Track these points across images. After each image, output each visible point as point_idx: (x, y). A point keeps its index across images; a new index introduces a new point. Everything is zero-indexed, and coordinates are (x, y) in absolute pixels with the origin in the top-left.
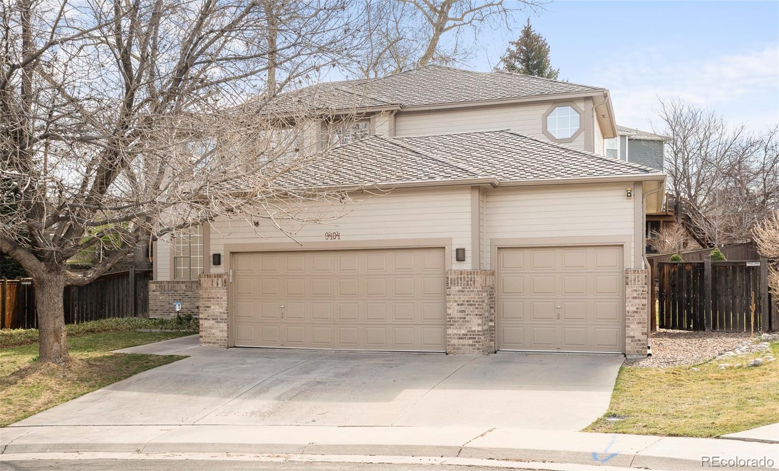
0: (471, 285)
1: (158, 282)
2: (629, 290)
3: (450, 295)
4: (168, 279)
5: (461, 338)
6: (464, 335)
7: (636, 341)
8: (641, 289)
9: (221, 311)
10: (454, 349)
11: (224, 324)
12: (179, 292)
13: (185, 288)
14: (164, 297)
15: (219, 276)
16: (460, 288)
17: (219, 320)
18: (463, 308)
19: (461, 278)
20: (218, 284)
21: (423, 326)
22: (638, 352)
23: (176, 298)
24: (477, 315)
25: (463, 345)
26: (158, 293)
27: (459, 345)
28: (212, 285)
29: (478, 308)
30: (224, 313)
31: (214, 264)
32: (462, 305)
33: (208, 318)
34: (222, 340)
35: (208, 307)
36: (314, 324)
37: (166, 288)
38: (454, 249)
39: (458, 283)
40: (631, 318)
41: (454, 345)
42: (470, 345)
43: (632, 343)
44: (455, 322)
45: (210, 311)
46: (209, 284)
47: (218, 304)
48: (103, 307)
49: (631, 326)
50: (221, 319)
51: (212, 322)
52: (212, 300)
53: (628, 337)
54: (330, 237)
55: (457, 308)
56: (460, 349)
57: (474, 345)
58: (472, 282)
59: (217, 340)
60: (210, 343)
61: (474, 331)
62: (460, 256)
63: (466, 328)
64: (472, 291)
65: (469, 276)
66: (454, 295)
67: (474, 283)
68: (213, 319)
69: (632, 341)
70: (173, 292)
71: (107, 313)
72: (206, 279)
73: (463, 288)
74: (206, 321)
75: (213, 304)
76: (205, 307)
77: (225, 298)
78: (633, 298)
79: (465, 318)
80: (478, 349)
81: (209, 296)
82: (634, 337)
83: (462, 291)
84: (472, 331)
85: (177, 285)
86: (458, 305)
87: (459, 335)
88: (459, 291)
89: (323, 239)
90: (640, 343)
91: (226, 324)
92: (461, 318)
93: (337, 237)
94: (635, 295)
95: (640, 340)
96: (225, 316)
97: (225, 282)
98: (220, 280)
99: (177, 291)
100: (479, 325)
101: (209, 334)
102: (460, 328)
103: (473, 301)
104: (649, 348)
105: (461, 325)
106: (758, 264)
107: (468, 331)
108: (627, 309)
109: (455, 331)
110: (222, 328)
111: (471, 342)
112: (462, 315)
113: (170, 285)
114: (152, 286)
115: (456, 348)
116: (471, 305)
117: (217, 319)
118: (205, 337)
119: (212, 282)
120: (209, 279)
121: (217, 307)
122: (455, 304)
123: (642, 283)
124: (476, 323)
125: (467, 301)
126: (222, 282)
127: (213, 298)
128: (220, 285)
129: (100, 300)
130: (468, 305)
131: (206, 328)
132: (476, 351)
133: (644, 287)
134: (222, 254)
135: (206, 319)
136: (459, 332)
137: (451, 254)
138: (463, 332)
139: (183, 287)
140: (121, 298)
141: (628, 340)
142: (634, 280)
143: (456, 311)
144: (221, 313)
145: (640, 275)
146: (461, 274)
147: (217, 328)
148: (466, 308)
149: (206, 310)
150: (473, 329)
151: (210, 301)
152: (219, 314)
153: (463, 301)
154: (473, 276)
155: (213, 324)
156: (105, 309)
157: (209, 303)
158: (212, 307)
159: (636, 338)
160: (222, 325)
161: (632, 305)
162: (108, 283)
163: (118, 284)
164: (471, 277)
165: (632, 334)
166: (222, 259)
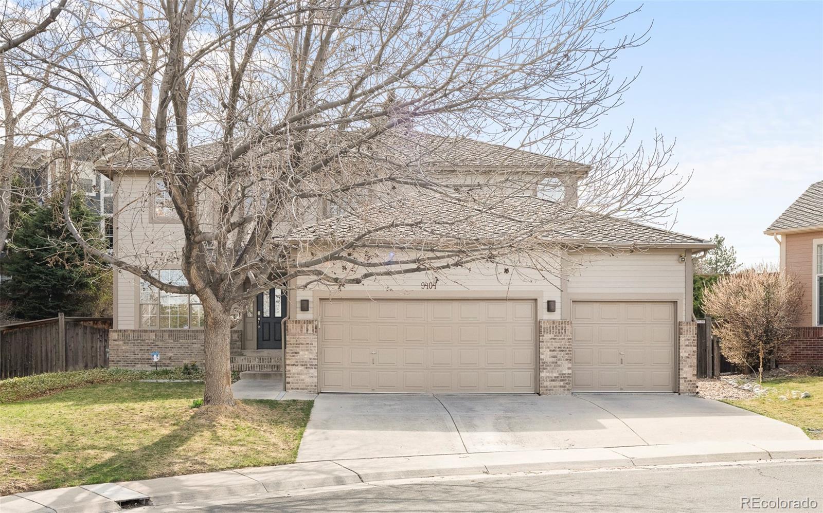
0: (562, 333)
1: (120, 331)
2: (682, 339)
3: (543, 342)
4: (133, 328)
5: (553, 381)
6: (555, 377)
7: (688, 381)
8: (692, 338)
9: (311, 356)
10: (547, 390)
11: (314, 370)
12: (147, 341)
13: (154, 337)
14: (128, 347)
15: (309, 322)
16: (552, 336)
17: (308, 366)
18: (555, 354)
19: (553, 327)
20: (307, 330)
21: (513, 370)
22: (689, 390)
23: (143, 348)
24: (567, 360)
25: (554, 387)
26: (121, 343)
27: (551, 387)
28: (301, 331)
29: (568, 354)
30: (314, 359)
31: (302, 310)
32: (554, 350)
33: (296, 364)
34: (311, 386)
35: (296, 353)
36: (406, 369)
37: (131, 337)
38: (545, 301)
39: (550, 331)
40: (684, 362)
41: (547, 387)
42: (560, 386)
43: (685, 383)
44: (548, 366)
45: (298, 357)
46: (298, 330)
47: (307, 350)
48: (30, 358)
49: (684, 369)
50: (310, 365)
51: (300, 368)
52: (301, 345)
53: (682, 378)
54: (426, 287)
55: (549, 353)
56: (552, 390)
57: (565, 387)
58: (563, 331)
59: (306, 386)
60: (298, 389)
61: (565, 374)
62: (552, 307)
63: (558, 371)
64: (563, 339)
65: (561, 325)
66: (547, 342)
67: (565, 332)
68: (302, 365)
69: (685, 381)
70: (139, 341)
71: (34, 366)
72: (294, 324)
73: (555, 336)
74: (294, 367)
75: (302, 350)
76: (293, 353)
77: (315, 344)
78: (686, 346)
79: (557, 363)
80: (568, 390)
81: (298, 342)
82: (686, 378)
83: (554, 339)
84: (563, 374)
85: (144, 334)
86: (551, 351)
87: (551, 377)
88: (551, 339)
89: (420, 288)
90: (691, 383)
91: (316, 370)
92: (553, 363)
93: (434, 287)
94: (687, 344)
95: (691, 381)
96: (315, 362)
97: (316, 328)
98: (310, 326)
99: (144, 340)
100: (569, 368)
101: (297, 380)
102: (552, 372)
103: (564, 348)
104: (697, 387)
105: (553, 369)
106: (703, 322)
107: (560, 374)
108: (681, 355)
109: (547, 374)
110: (313, 374)
111: (562, 383)
112: (554, 360)
113: (136, 334)
114: (113, 335)
115: (549, 390)
116: (562, 351)
117: (307, 365)
118: (292, 383)
119: (302, 328)
120: (297, 325)
121: (306, 353)
122: (548, 350)
123: (693, 334)
124: (567, 367)
125: (559, 348)
126: (313, 327)
127: (302, 344)
128: (310, 331)
129: (26, 351)
130: (560, 351)
131: (294, 374)
132: (566, 392)
133: (694, 337)
134: (311, 300)
135: (293, 365)
136: (551, 375)
137: (543, 306)
138: (555, 375)
139: (153, 336)
140: (49, 349)
141: (682, 381)
142: (687, 331)
143: (548, 357)
144: (310, 359)
145: (692, 326)
146: (554, 323)
147: (306, 374)
148: (558, 354)
149: (294, 356)
150: (564, 372)
151: (298, 347)
152: (309, 360)
153: (555, 348)
154: (564, 325)
155: (301, 370)
156: (31, 361)
157: (298, 349)
158: (301, 353)
159: (688, 379)
160: (311, 371)
161: (685, 351)
162: (35, 331)
163: (46, 333)
164: (562, 327)
165: (685, 376)
166: (310, 305)
